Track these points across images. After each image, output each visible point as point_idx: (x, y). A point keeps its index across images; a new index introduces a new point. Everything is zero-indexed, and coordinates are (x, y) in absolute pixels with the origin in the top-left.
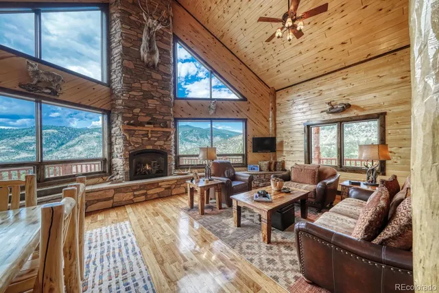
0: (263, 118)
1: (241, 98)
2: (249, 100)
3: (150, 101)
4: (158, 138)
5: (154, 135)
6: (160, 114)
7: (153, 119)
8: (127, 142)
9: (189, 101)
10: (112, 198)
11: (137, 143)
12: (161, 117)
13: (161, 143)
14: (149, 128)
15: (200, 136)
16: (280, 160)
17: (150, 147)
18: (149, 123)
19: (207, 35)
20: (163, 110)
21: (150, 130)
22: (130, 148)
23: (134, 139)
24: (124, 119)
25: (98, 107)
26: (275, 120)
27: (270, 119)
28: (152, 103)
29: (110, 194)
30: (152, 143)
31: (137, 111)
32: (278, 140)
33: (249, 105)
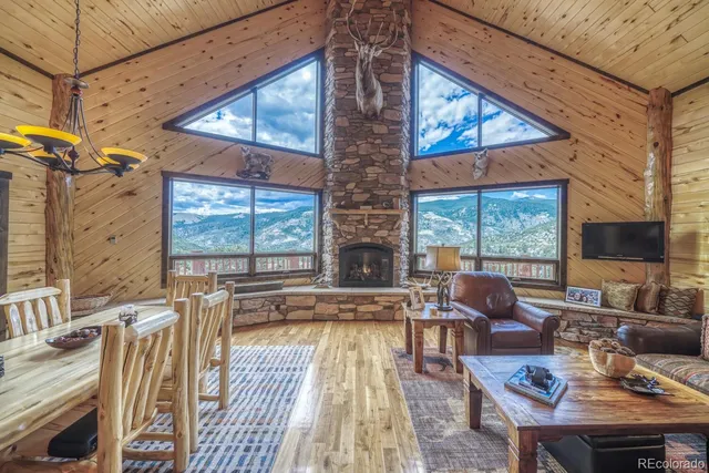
0: (623, 174)
1: (553, 133)
2: (574, 135)
3: (369, 170)
4: (379, 225)
5: (372, 221)
6: (384, 187)
7: (373, 196)
8: (337, 233)
9: (434, 159)
10: (313, 308)
11: (350, 233)
12: (384, 192)
13: (384, 233)
14: (366, 210)
15: (503, 214)
16: (681, 284)
17: (366, 240)
18: (366, 203)
19: (472, 29)
20: (388, 181)
21: (366, 213)
22: (340, 240)
23: (345, 228)
24: (335, 199)
25: (309, 186)
26: (665, 175)
27: (649, 173)
28: (371, 172)
29: (311, 302)
30: (371, 234)
31: (351, 186)
32: (677, 230)
33: (575, 147)
